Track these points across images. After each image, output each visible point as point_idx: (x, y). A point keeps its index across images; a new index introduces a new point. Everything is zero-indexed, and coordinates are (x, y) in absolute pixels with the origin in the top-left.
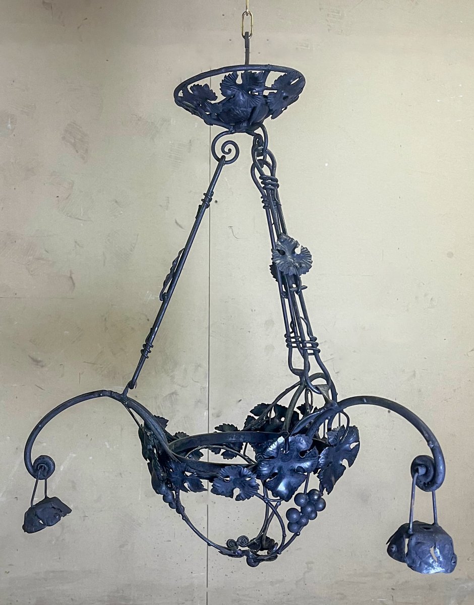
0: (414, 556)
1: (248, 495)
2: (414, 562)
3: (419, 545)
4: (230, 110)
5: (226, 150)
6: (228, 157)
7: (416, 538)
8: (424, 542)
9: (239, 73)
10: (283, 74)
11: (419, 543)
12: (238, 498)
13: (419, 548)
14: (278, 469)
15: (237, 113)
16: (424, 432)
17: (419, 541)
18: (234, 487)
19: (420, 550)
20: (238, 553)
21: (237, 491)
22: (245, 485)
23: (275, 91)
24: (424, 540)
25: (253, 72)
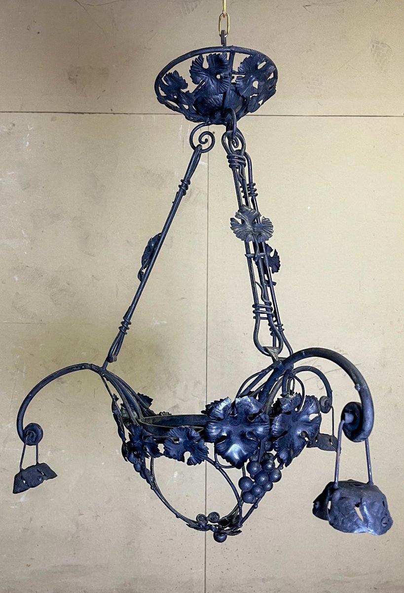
0: (336, 513)
1: (199, 459)
2: (336, 519)
3: (344, 499)
4: (203, 100)
5: (203, 140)
6: (204, 147)
7: (341, 494)
8: (350, 497)
9: (204, 56)
10: (248, 56)
11: (343, 498)
12: (190, 463)
13: (342, 503)
14: (227, 433)
15: (210, 102)
16: (353, 375)
17: (344, 496)
18: (185, 450)
19: (343, 506)
20: (203, 526)
21: (187, 455)
22: (194, 448)
23: (244, 76)
24: (350, 495)
25: (217, 53)
